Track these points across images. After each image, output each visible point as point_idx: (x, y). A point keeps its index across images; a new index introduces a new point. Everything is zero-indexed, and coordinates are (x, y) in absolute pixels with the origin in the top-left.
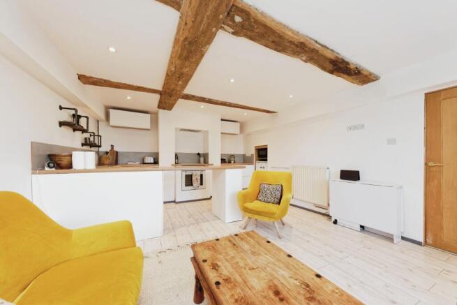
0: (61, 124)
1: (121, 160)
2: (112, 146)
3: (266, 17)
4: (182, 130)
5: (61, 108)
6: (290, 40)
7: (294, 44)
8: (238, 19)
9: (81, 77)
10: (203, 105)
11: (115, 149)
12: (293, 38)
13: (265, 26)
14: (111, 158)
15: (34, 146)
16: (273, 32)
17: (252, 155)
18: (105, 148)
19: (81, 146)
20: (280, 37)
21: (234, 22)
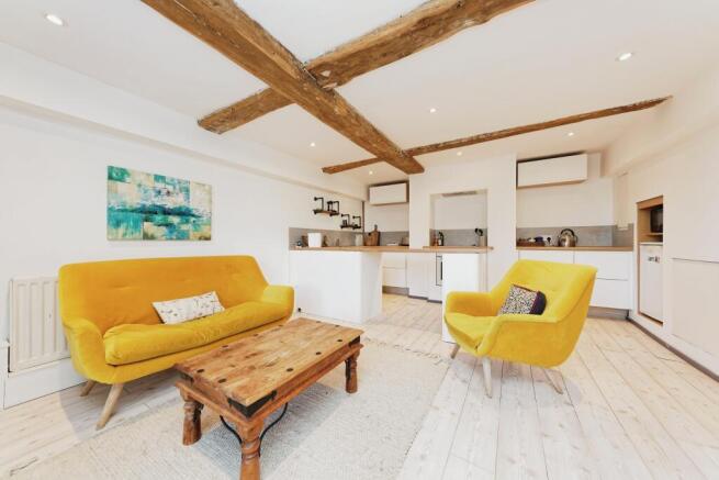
0: (316, 212)
1: (383, 240)
2: (376, 226)
3: (343, 48)
4: (445, 195)
5: (316, 199)
6: (399, 35)
7: (413, 32)
8: (326, 73)
9: (326, 170)
10: (459, 152)
11: (379, 229)
12: (399, 31)
13: (352, 56)
14: (374, 238)
15: (292, 230)
16: (369, 50)
17: (631, 226)
18: (369, 228)
19: (339, 229)
20: (383, 45)
21: (327, 78)
